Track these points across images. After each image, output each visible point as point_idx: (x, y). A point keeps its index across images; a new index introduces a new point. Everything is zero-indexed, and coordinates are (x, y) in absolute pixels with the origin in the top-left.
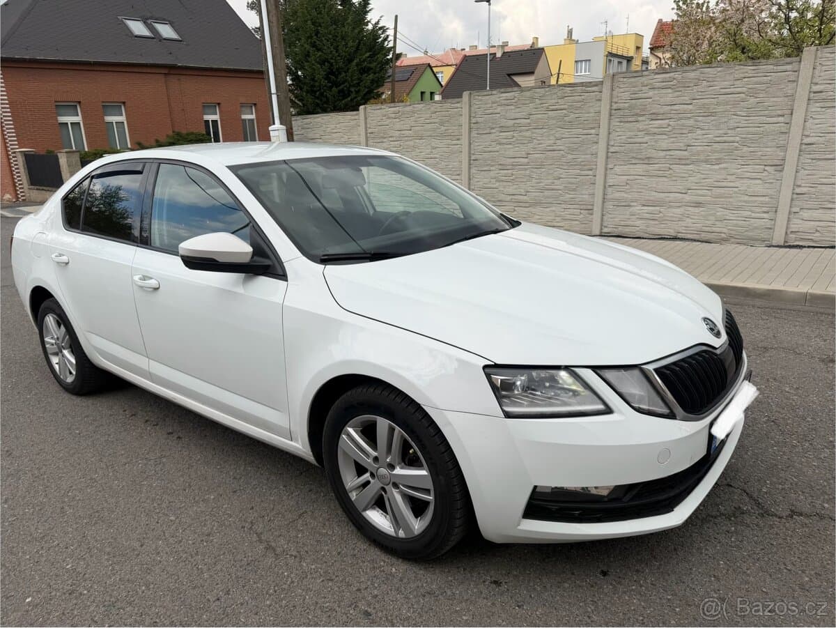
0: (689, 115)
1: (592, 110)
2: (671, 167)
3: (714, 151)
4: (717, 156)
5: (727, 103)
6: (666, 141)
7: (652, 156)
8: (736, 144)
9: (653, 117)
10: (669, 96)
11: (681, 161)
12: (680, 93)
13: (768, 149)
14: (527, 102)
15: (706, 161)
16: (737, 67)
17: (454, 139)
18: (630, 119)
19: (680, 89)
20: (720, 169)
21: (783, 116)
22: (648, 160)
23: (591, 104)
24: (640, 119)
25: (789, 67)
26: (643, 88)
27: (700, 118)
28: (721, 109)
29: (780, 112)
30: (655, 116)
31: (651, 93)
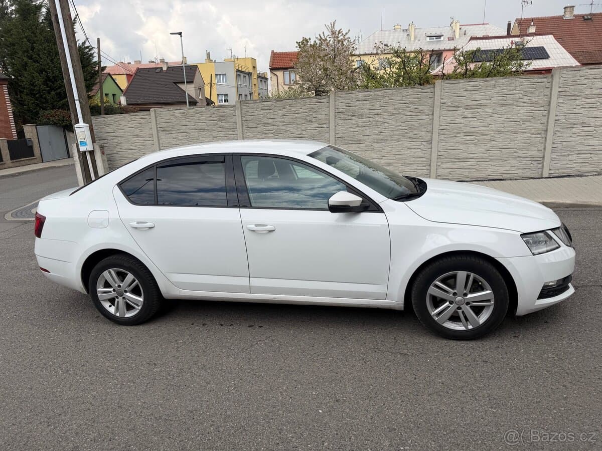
0: (380, 116)
1: (323, 113)
2: (373, 144)
3: (395, 135)
4: (396, 137)
5: (399, 109)
6: (369, 130)
7: (361, 139)
8: (406, 131)
9: (360, 116)
10: (368, 105)
11: (378, 141)
12: (374, 103)
13: (423, 133)
14: (281, 108)
15: (392, 141)
16: (403, 90)
17: (230, 131)
18: (347, 118)
19: (374, 101)
20: (399, 144)
21: (428, 115)
22: (359, 142)
23: (323, 110)
24: (353, 118)
25: (429, 90)
26: (353, 100)
27: (386, 117)
28: (397, 112)
29: (427, 114)
30: (361, 116)
31: (358, 103)
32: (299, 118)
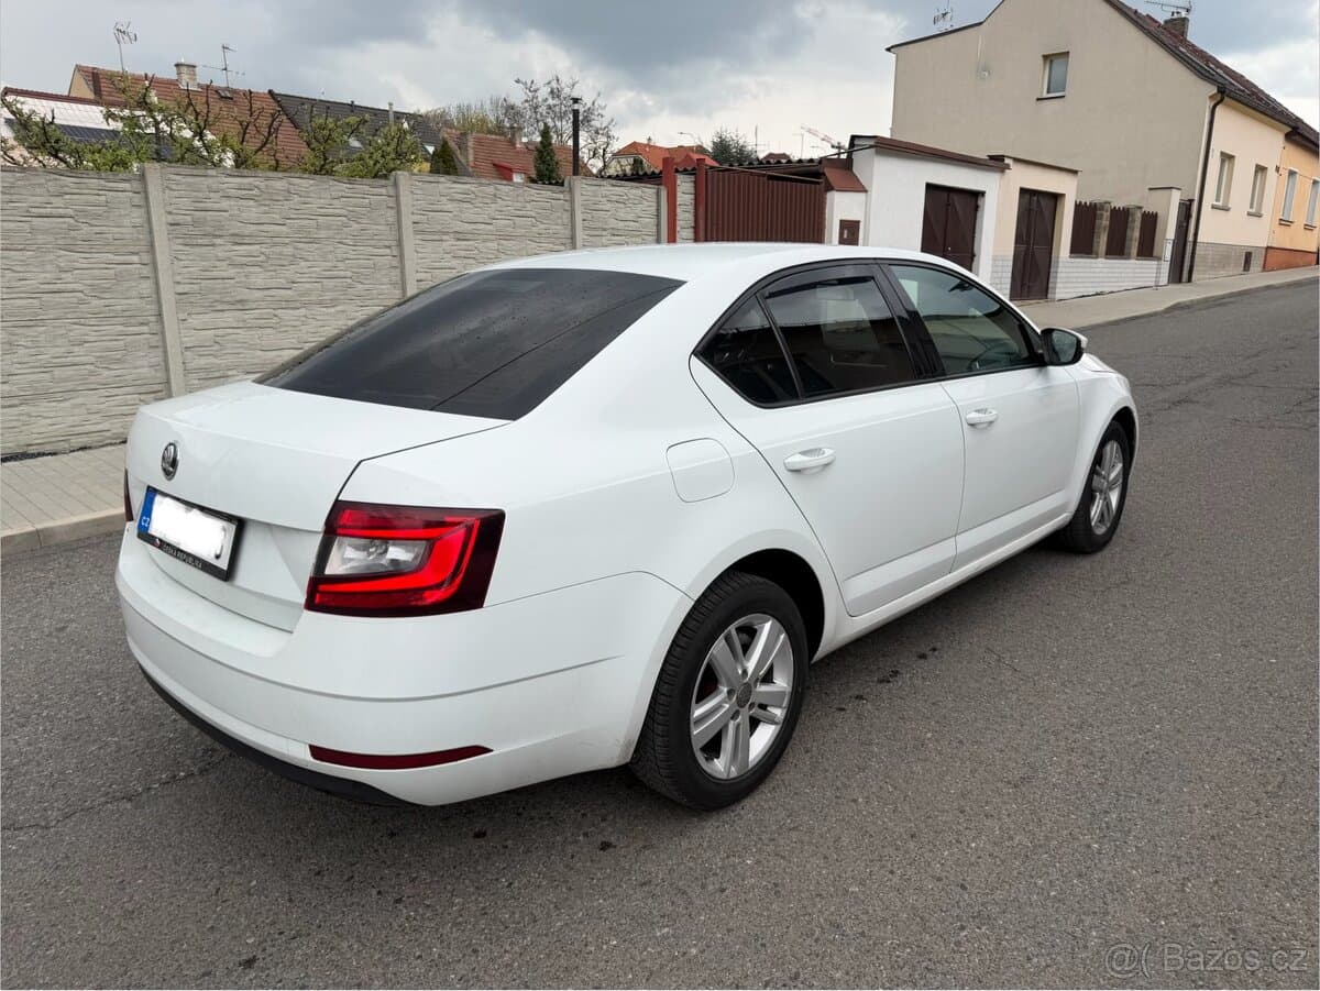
0: (287, 240)
1: (126, 222)
2: (276, 312)
3: (324, 290)
4: (328, 296)
5: (328, 228)
6: (262, 276)
7: (245, 298)
8: (349, 281)
9: (238, 240)
10: (253, 211)
11: (288, 304)
12: (266, 208)
13: (383, 287)
15: (320, 303)
16: (332, 183)
18: (200, 241)
19: (267, 203)
20: (338, 312)
21: (389, 247)
22: (241, 305)
23: (123, 212)
24: (218, 241)
25: (383, 191)
26: (212, 195)
27: (301, 245)
28: (323, 234)
29: (387, 243)
30: (238, 239)
31: (225, 204)
32: (46, 232)
